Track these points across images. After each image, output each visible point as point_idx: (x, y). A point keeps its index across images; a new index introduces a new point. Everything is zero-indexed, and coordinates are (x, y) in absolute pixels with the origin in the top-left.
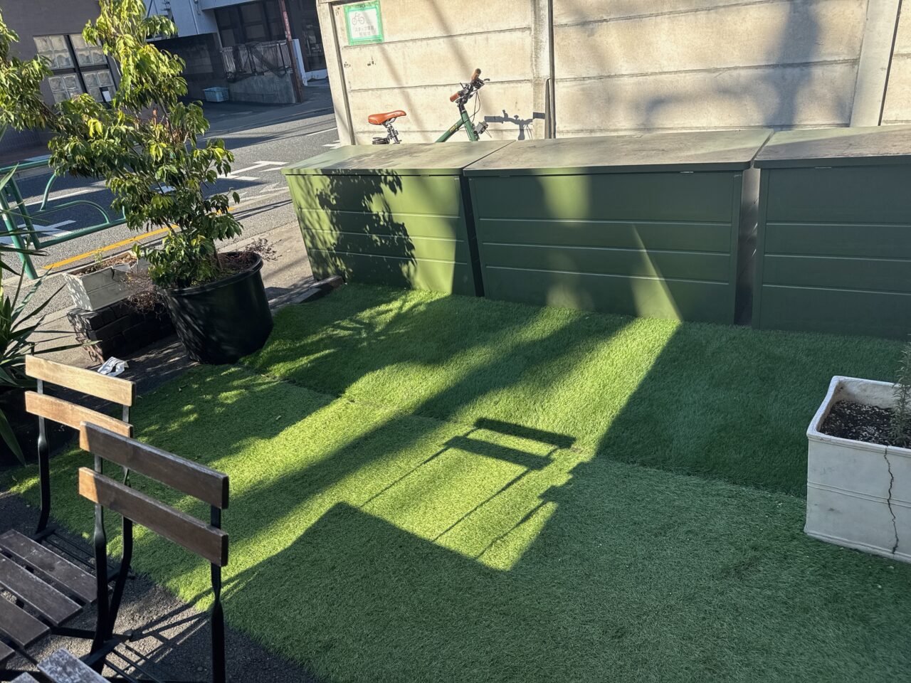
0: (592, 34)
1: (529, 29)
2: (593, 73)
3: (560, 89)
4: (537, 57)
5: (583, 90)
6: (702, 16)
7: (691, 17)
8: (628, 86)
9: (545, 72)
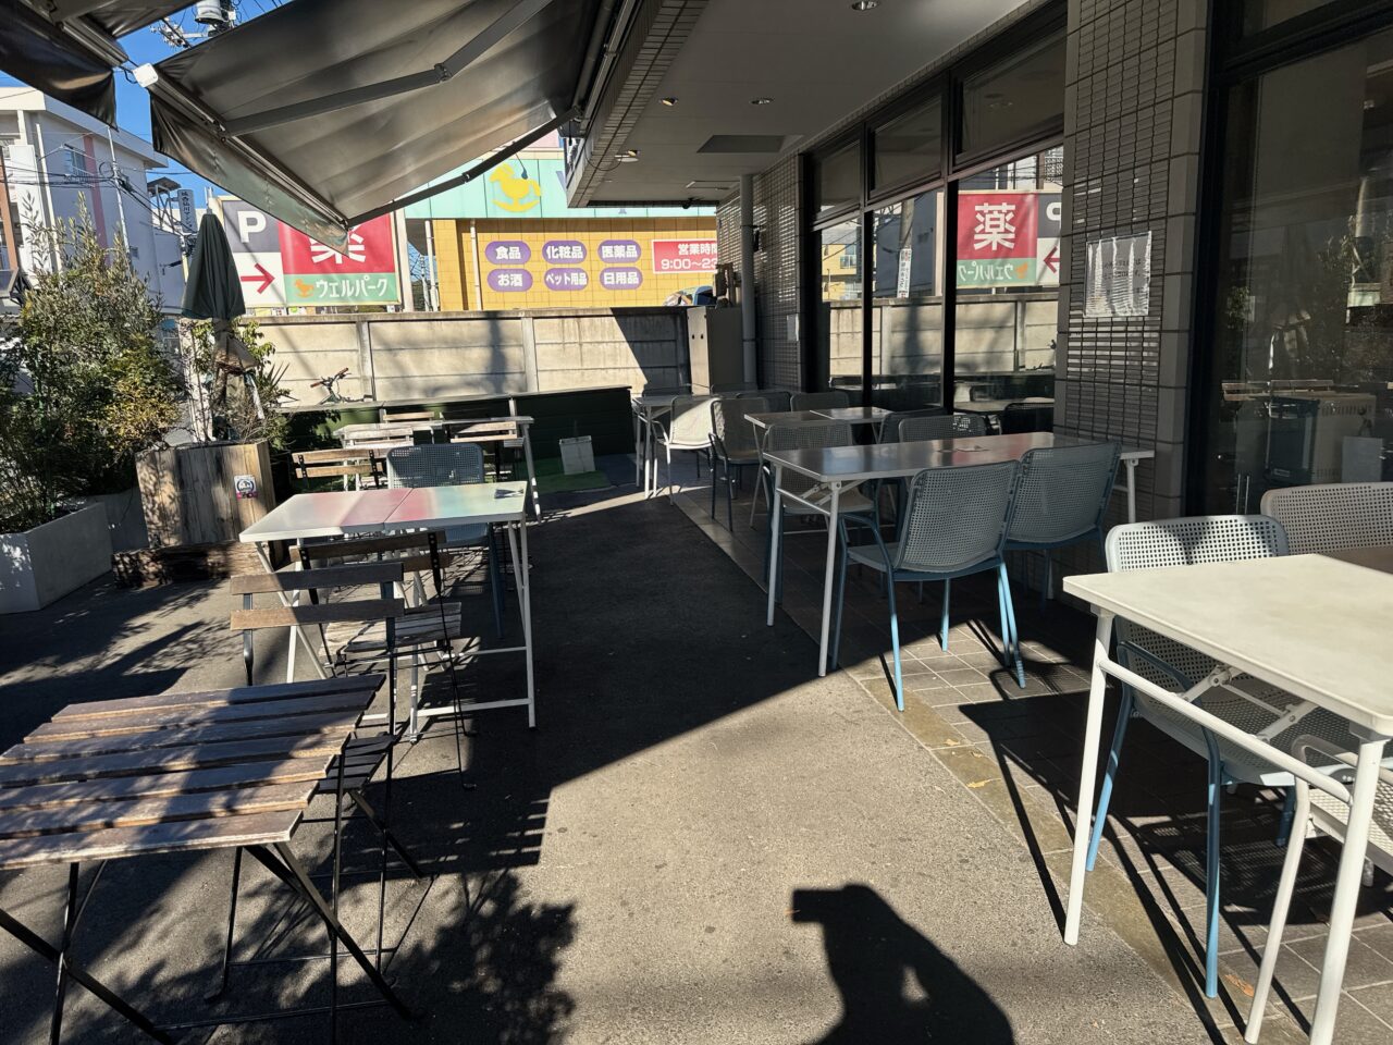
0: (395, 355)
1: (357, 351)
2: (398, 374)
3: (377, 383)
4: (363, 365)
5: (392, 384)
6: (454, 351)
7: (449, 350)
8: (419, 382)
9: (369, 374)
